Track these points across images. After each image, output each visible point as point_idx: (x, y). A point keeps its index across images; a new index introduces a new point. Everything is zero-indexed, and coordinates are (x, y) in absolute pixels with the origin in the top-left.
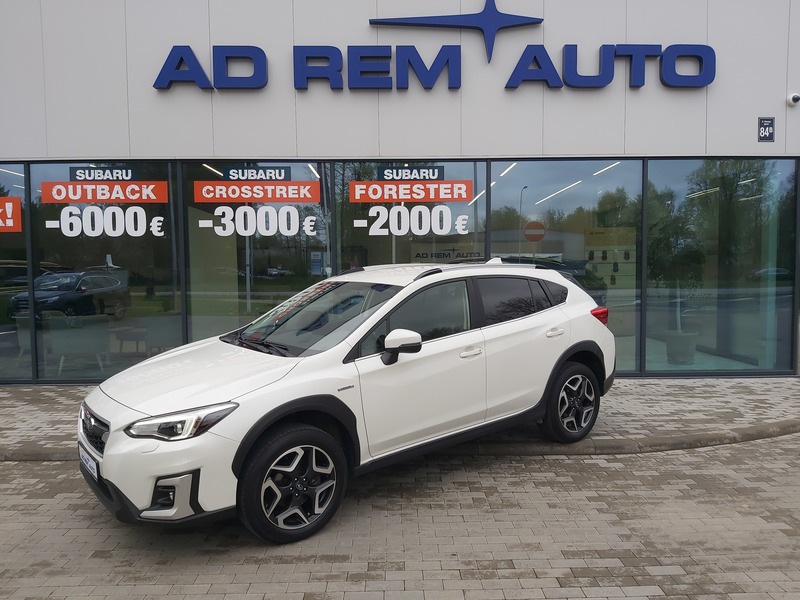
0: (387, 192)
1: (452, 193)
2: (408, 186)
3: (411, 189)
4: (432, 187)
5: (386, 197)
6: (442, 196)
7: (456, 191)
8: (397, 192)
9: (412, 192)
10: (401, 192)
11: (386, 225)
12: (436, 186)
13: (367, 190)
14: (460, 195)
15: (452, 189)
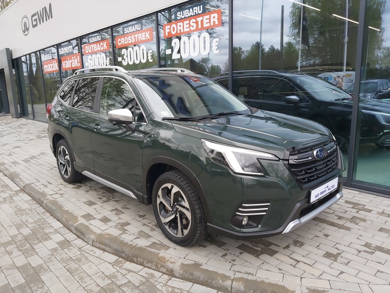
0: (179, 28)
1: (210, 22)
2: (188, 22)
3: (189, 24)
4: (199, 19)
5: (179, 32)
6: (205, 25)
7: (212, 20)
8: (183, 27)
9: (190, 26)
10: (186, 26)
11: (179, 52)
12: (201, 18)
13: (170, 29)
14: (214, 22)
15: (210, 19)
